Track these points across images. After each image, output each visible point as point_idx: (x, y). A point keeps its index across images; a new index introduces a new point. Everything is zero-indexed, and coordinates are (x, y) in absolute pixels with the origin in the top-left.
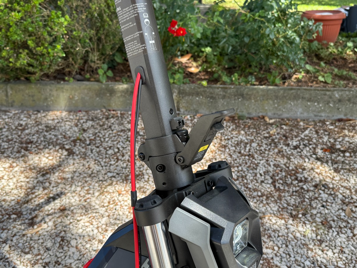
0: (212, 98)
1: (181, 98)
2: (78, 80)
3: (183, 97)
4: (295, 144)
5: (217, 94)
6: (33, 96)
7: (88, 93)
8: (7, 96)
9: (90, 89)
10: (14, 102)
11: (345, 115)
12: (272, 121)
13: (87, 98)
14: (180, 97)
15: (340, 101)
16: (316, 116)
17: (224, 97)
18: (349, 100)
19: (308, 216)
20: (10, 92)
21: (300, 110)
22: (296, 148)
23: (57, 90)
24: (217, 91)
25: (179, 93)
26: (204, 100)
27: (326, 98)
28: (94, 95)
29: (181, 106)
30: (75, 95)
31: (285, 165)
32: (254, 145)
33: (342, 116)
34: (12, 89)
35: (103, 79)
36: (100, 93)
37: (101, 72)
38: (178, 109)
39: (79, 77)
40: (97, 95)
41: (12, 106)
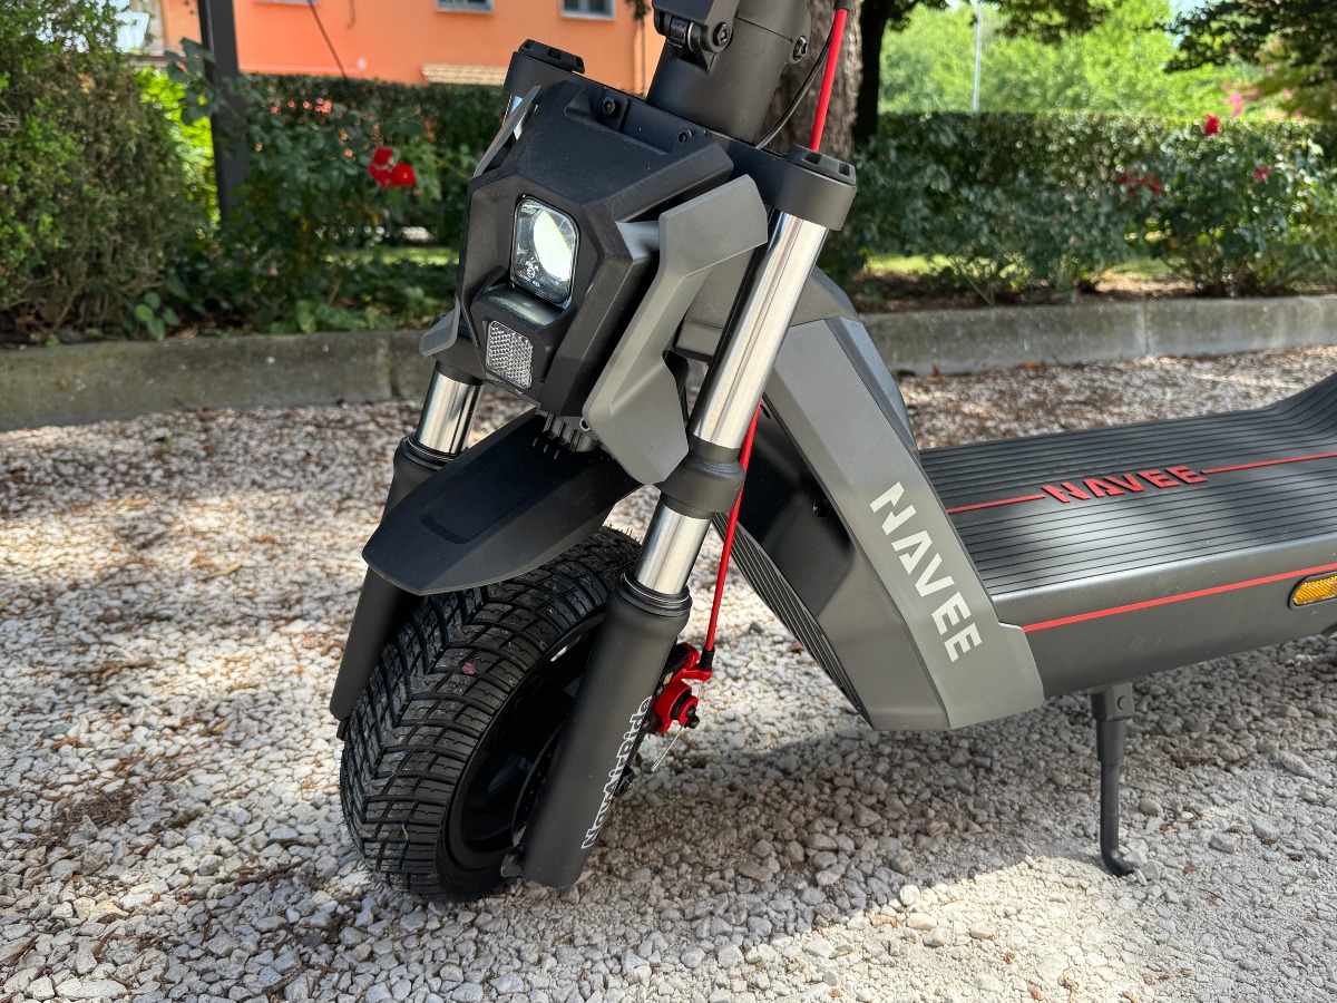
1: (400, 360)
2: (71, 342)
3: (404, 358)
7: (118, 369)
9: (124, 356)
13: (116, 384)
14: (395, 358)
23: (11, 368)
25: (393, 346)
28: (140, 372)
29: (401, 381)
30: (75, 377)
35: (157, 330)
36: (154, 367)
37: (143, 313)
38: (396, 393)
39: (71, 333)
40: (149, 372)
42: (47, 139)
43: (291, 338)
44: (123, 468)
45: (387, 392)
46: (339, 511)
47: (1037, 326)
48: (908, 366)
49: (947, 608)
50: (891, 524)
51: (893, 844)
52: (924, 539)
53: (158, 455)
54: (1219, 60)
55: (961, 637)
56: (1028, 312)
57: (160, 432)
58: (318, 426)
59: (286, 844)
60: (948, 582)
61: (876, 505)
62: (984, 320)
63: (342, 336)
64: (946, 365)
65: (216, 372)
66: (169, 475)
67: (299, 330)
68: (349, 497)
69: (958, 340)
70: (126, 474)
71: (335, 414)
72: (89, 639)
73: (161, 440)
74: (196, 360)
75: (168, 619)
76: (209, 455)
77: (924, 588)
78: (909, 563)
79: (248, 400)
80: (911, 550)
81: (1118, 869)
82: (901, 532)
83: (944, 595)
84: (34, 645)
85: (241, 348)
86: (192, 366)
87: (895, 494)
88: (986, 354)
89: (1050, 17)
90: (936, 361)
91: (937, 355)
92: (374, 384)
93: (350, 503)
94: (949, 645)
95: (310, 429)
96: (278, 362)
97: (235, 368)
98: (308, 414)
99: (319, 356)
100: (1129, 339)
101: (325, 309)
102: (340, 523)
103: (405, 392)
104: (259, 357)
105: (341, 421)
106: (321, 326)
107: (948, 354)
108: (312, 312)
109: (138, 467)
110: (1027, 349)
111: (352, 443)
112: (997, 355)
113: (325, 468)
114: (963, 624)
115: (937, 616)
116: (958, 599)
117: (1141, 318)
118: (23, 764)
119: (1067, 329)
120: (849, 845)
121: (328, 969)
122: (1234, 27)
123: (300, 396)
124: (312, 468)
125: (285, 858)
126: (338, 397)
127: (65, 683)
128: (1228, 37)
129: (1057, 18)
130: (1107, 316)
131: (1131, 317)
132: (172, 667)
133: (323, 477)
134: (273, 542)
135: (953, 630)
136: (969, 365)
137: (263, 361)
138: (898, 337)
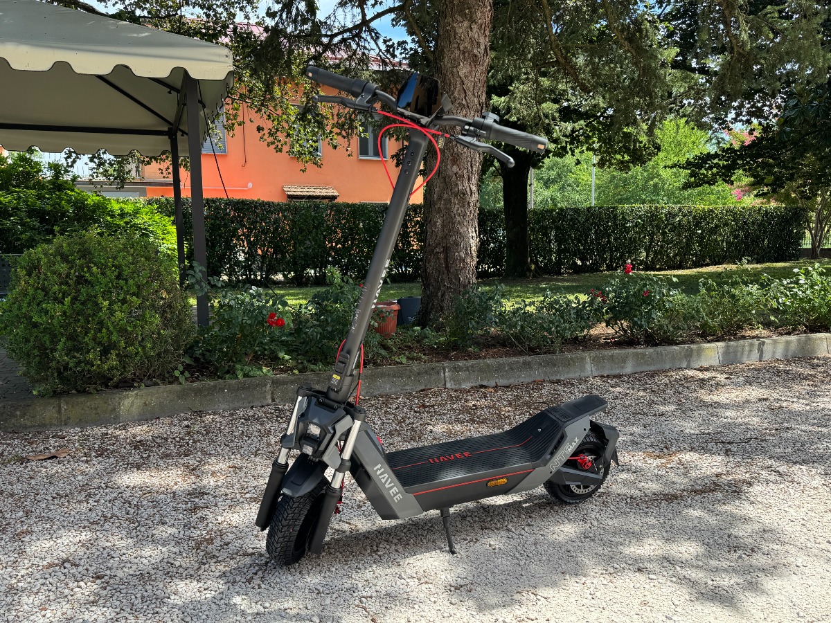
2: (150, 386)
4: (395, 406)
6: (96, 409)
7: (168, 397)
8: (59, 412)
9: (170, 391)
10: (69, 418)
13: (167, 402)
14: (274, 387)
15: (419, 374)
18: (426, 372)
20: (64, 406)
22: (396, 408)
27: (408, 372)
28: (176, 398)
30: (151, 400)
31: (394, 418)
33: (423, 387)
34: (67, 403)
35: (182, 379)
36: (182, 395)
37: (177, 373)
38: (273, 400)
39: (149, 382)
40: (179, 398)
41: (66, 424)
42: (150, 317)
43: (234, 382)
44: (178, 439)
45: (270, 401)
46: (256, 455)
47: (541, 364)
48: (485, 383)
49: (393, 490)
50: (379, 473)
51: (399, 546)
52: (386, 475)
53: (188, 434)
54: (711, 182)
55: (397, 496)
56: (537, 358)
57: (186, 423)
58: (245, 419)
59: (253, 548)
60: (392, 484)
61: (375, 469)
62: (517, 362)
63: (253, 379)
64: (502, 382)
65: (205, 396)
66: (195, 442)
67: (237, 378)
68: (259, 450)
69: (507, 371)
70: (179, 442)
71: (251, 413)
72: (187, 500)
73: (187, 426)
74: (198, 392)
75: (208, 494)
76: (207, 433)
77: (387, 486)
78: (383, 481)
79: (216, 407)
80: (384, 478)
81: (453, 553)
82: (381, 474)
83: (392, 487)
84: (171, 502)
85: (215, 386)
86: (196, 394)
87: (379, 466)
88: (519, 377)
89: (623, 157)
90: (497, 380)
91: (497, 378)
92: (265, 398)
93: (260, 452)
94: (395, 498)
95: (243, 420)
96: (228, 392)
97: (212, 394)
98: (241, 413)
99: (243, 388)
100: (583, 368)
101: (247, 368)
102: (257, 460)
103: (277, 401)
104: (222, 389)
105: (253, 416)
106: (246, 375)
107: (502, 377)
108: (242, 370)
109: (183, 439)
110: (537, 375)
111: (259, 426)
112: (524, 378)
113: (249, 438)
114: (397, 494)
115: (391, 492)
116: (395, 488)
117: (588, 360)
118: (182, 532)
119: (554, 365)
120: (388, 547)
121: (266, 570)
122: (717, 166)
123: (237, 405)
124: (245, 438)
125: (253, 551)
126: (252, 405)
127: (185, 512)
128: (715, 170)
129: (627, 158)
130: (572, 359)
131: (583, 359)
132: (214, 508)
133: (249, 442)
134: (235, 467)
135: (395, 495)
136: (512, 381)
137: (223, 391)
138: (481, 370)
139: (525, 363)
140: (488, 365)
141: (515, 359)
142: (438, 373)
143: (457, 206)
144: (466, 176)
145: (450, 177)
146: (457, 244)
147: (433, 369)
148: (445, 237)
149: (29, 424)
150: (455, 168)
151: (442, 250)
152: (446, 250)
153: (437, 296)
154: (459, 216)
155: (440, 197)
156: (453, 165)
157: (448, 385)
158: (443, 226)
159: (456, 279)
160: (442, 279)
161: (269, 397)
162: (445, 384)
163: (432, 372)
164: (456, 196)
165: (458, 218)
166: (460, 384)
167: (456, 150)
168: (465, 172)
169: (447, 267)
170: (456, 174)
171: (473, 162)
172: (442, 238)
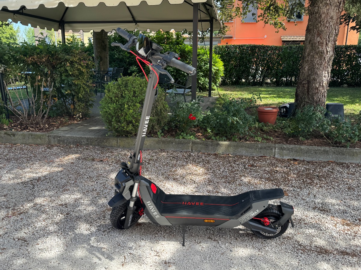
0: (206, 145)
2: (148, 137)
3: (194, 145)
4: (238, 163)
5: (209, 144)
6: (129, 143)
7: (153, 142)
8: (117, 143)
10: (120, 145)
11: (264, 155)
12: (231, 156)
13: (152, 144)
15: (261, 148)
16: (251, 154)
17: (212, 145)
18: (265, 148)
19: (234, 183)
20: (119, 141)
21: (244, 152)
24: (209, 142)
25: (193, 143)
26: (203, 146)
27: (255, 147)
28: (156, 143)
30: (147, 143)
31: (231, 169)
32: (221, 163)
33: (262, 155)
34: (120, 140)
35: (160, 136)
36: (158, 142)
37: (159, 133)
38: (192, 150)
39: (149, 135)
41: (119, 147)
43: (177, 140)
45: (190, 150)
47: (335, 153)
49: (155, 213)
50: (149, 205)
53: (150, 159)
60: (155, 211)
61: (147, 203)
62: (320, 150)
63: (185, 140)
65: (166, 144)
67: (179, 139)
69: (312, 154)
73: (153, 156)
74: (164, 142)
77: (152, 211)
78: (151, 208)
79: (170, 149)
80: (151, 207)
82: (150, 205)
83: (154, 212)
85: (170, 141)
86: (163, 143)
87: (149, 202)
88: (319, 157)
91: (306, 156)
92: (189, 148)
94: (156, 217)
96: (175, 144)
97: (169, 144)
99: (180, 143)
104: (172, 143)
106: (183, 138)
108: (183, 135)
110: (331, 158)
112: (323, 158)
114: (157, 215)
115: (154, 214)
116: (156, 212)
119: (344, 154)
126: (181, 151)
130: (356, 153)
135: (156, 215)
136: (314, 159)
137: (173, 143)
138: (296, 151)
139: (324, 151)
140: (301, 150)
141: (319, 148)
142: (272, 149)
143: (317, 59)
144: (325, 43)
145: (315, 44)
146: (314, 80)
147: (269, 147)
148: (309, 76)
149: (108, 145)
150: (319, 39)
151: (306, 82)
152: (309, 82)
153: (300, 106)
154: (318, 65)
155: (309, 55)
156: (318, 37)
157: (276, 156)
158: (309, 70)
159: (312, 99)
160: (305, 98)
161: (190, 148)
162: (275, 155)
163: (268, 148)
164: (317, 54)
165: (317, 66)
166: (283, 156)
167: (320, 29)
168: (324, 40)
169: (308, 92)
170: (318, 42)
171: (331, 35)
172: (308, 76)
